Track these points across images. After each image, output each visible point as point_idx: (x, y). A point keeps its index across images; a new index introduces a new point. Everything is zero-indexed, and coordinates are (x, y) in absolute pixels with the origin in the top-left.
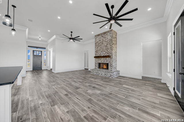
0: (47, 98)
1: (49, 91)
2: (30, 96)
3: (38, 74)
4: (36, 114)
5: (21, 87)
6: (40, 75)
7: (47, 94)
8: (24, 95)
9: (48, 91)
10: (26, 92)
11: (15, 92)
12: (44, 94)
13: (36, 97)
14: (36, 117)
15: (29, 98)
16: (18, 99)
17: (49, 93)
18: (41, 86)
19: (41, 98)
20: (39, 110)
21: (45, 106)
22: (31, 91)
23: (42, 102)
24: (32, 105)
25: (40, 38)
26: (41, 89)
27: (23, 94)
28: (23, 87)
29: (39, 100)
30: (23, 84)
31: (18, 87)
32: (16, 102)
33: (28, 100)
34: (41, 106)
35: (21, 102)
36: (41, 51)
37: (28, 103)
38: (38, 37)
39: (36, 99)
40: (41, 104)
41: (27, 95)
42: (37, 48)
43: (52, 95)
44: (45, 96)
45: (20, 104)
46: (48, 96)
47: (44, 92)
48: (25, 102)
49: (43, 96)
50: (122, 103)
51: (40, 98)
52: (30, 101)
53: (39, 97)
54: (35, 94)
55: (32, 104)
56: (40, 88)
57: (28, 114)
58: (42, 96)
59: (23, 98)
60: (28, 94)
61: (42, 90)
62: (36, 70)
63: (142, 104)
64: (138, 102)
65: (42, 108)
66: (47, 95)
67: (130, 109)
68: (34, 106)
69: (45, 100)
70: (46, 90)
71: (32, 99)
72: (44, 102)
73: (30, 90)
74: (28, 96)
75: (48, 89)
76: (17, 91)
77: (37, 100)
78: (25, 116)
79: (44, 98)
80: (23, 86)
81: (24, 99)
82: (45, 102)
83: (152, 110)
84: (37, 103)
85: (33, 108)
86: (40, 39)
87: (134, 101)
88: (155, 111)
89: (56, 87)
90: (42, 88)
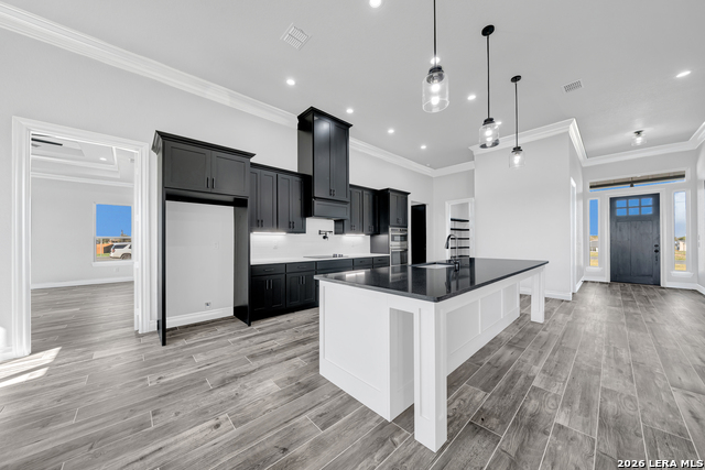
0: (602, 425)
1: (629, 403)
2: (544, 371)
3: (626, 304)
4: (521, 447)
5: (539, 330)
6: (635, 307)
7: (611, 406)
8: (529, 360)
9: (630, 398)
10: (541, 353)
11: (515, 338)
12: (598, 397)
13: (558, 389)
14: (517, 454)
15: (537, 378)
16: (510, 360)
17: (628, 410)
18: (609, 357)
19: (577, 406)
20: (538, 444)
21: (567, 450)
22: (556, 356)
23: (566, 425)
24: (532, 406)
25: (638, 133)
26: (599, 373)
27: (529, 354)
28: (541, 333)
29: (562, 406)
30: (548, 324)
31: (530, 326)
32: (502, 365)
33: (530, 379)
34: (556, 434)
35: (510, 374)
36: (656, 197)
37: (524, 389)
38: (631, 134)
39: (556, 397)
40: (561, 427)
41: (536, 362)
42: (632, 183)
43: (638, 435)
44: (596, 408)
45: (506, 376)
46: (611, 422)
47: (605, 391)
48: (520, 381)
49: (588, 405)
51: (568, 403)
52: (535, 389)
53: (570, 394)
54: (564, 377)
55: (533, 401)
56: (598, 364)
57: (503, 423)
58: (583, 398)
59: (522, 366)
60: (542, 363)
61: (603, 377)
62: (629, 286)
65: (555, 445)
66: (610, 411)
68: (532, 415)
69: (584, 425)
70: (618, 385)
71: (542, 386)
72: (577, 429)
73: (554, 352)
74: (537, 369)
75: (633, 390)
76: (521, 336)
77: (553, 401)
78: (494, 421)
79: (586, 416)
80: (544, 330)
81: (522, 369)
82: (580, 437)
84: (550, 411)
85: (526, 419)
86: (639, 140)
89: (698, 409)
90: (604, 370)
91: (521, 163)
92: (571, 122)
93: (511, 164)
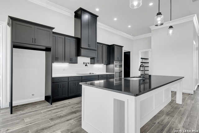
5: (180, 108)
10: (181, 118)
11: (169, 111)
16: (168, 122)
22: (188, 120)
27: (176, 119)
28: (181, 109)
30: (184, 105)
31: (176, 106)
32: (164, 124)
35: (168, 128)
41: (180, 122)
59: (173, 125)
60: (182, 123)
73: (187, 118)
76: (172, 110)
80: (182, 107)
91: (173, 33)
92: (194, 16)
93: (168, 34)
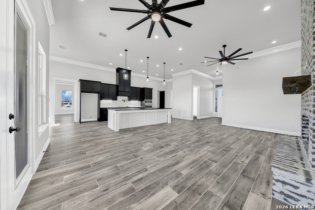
25: (217, 72)
50: (110, 159)
63: (90, 174)
64: (98, 174)
67: (98, 160)
83: (74, 178)
87: (102, 170)
88: (70, 180)
